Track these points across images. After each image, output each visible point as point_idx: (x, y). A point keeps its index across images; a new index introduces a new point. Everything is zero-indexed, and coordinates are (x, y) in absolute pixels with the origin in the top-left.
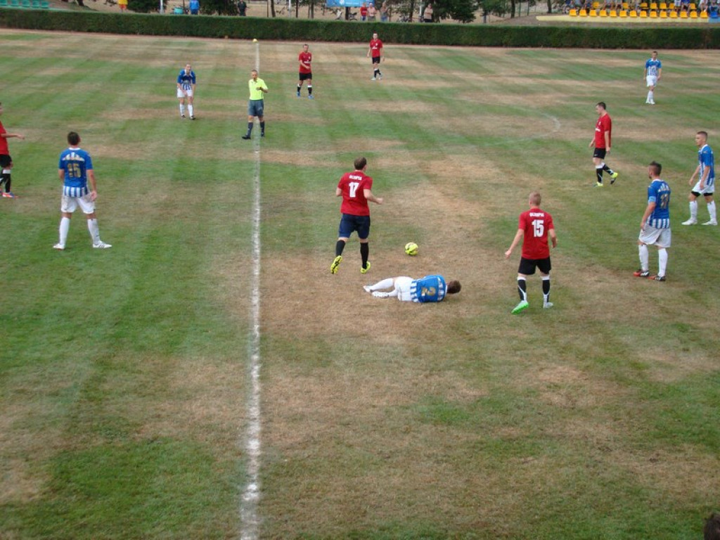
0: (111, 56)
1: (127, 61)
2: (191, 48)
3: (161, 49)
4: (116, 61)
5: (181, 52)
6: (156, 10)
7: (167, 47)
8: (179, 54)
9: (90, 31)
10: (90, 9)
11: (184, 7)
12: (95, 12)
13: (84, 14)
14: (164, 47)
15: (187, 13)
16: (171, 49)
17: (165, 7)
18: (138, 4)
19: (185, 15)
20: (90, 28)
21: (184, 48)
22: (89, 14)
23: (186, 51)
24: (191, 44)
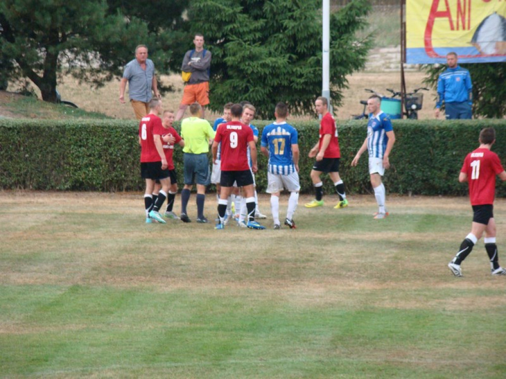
0: (151, 271)
1: (208, 288)
2: (429, 236)
3: (325, 242)
4: (168, 288)
5: (395, 252)
6: (307, 106)
7: (344, 236)
8: (386, 256)
9: (79, 187)
10: (82, 113)
11: (403, 94)
12: (98, 122)
13: (62, 129)
14: (332, 235)
15: (413, 115)
16: (356, 242)
17: (336, 97)
18: (246, 90)
19: (405, 120)
20: (81, 176)
21: (406, 236)
22: (77, 130)
23: (410, 245)
24: (429, 220)
